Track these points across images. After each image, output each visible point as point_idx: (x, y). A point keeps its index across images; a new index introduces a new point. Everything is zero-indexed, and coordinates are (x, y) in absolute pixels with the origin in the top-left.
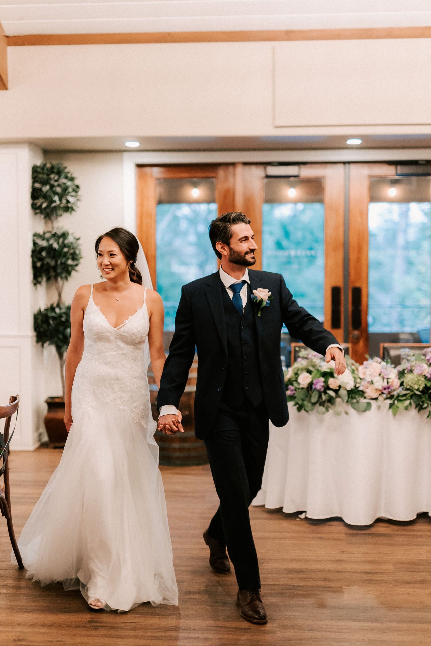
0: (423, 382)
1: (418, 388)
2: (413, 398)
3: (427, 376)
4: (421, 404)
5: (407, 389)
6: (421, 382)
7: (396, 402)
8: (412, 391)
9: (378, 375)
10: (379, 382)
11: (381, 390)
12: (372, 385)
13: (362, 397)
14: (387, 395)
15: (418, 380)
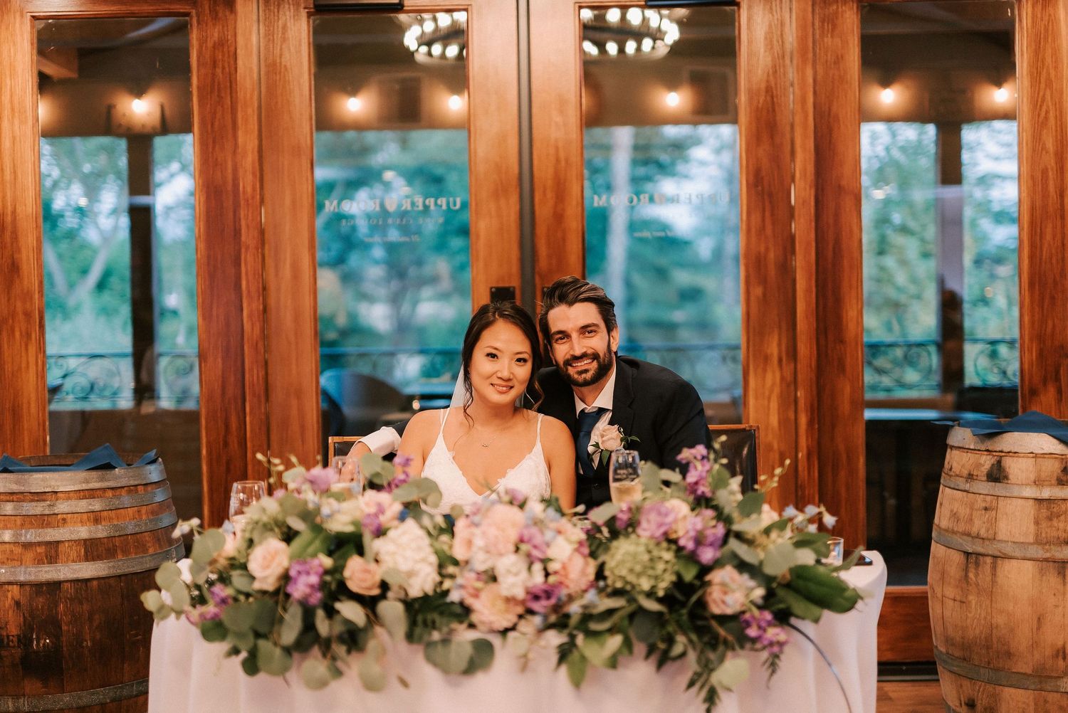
0: (669, 566)
1: (653, 587)
2: (637, 620)
3: (682, 542)
4: (662, 646)
5: (617, 593)
6: (660, 566)
7: (580, 639)
8: (632, 600)
9: (512, 548)
10: (516, 574)
11: (523, 602)
12: (493, 586)
13: (461, 622)
14: (546, 617)
15: (651, 560)
